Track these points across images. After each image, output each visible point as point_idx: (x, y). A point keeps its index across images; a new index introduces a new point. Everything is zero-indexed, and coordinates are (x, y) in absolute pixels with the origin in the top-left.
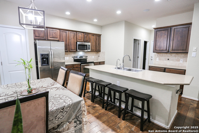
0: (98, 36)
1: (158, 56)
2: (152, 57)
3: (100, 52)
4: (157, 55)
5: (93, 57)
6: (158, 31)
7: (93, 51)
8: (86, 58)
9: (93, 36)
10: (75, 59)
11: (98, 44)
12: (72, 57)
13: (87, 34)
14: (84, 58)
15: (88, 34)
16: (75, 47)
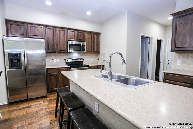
0: (97, 35)
1: (179, 57)
2: (168, 60)
3: (100, 53)
4: (177, 56)
5: (92, 59)
6: (180, 17)
7: (90, 52)
8: (81, 61)
9: (90, 34)
10: (67, 61)
11: (97, 44)
12: (64, 59)
13: (81, 32)
14: (79, 60)
15: (83, 32)
16: (66, 47)
